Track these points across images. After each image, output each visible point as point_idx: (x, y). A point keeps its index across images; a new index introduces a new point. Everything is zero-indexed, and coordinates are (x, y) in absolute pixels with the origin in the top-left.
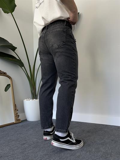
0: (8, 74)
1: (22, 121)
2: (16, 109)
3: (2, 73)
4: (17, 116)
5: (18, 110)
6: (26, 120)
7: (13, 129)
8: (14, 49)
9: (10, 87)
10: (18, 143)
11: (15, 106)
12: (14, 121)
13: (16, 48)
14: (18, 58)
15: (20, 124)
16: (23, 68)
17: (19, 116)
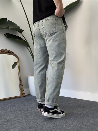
0: (15, 53)
1: (26, 96)
2: (21, 85)
3: (10, 52)
4: (22, 90)
5: (23, 86)
6: (30, 95)
7: (18, 101)
8: (21, 31)
9: (17, 65)
10: (22, 112)
11: (21, 81)
12: (20, 95)
13: (23, 31)
14: (24, 39)
15: (24, 98)
16: (29, 48)
17: (23, 91)
